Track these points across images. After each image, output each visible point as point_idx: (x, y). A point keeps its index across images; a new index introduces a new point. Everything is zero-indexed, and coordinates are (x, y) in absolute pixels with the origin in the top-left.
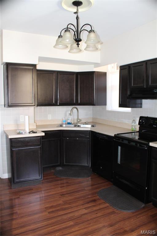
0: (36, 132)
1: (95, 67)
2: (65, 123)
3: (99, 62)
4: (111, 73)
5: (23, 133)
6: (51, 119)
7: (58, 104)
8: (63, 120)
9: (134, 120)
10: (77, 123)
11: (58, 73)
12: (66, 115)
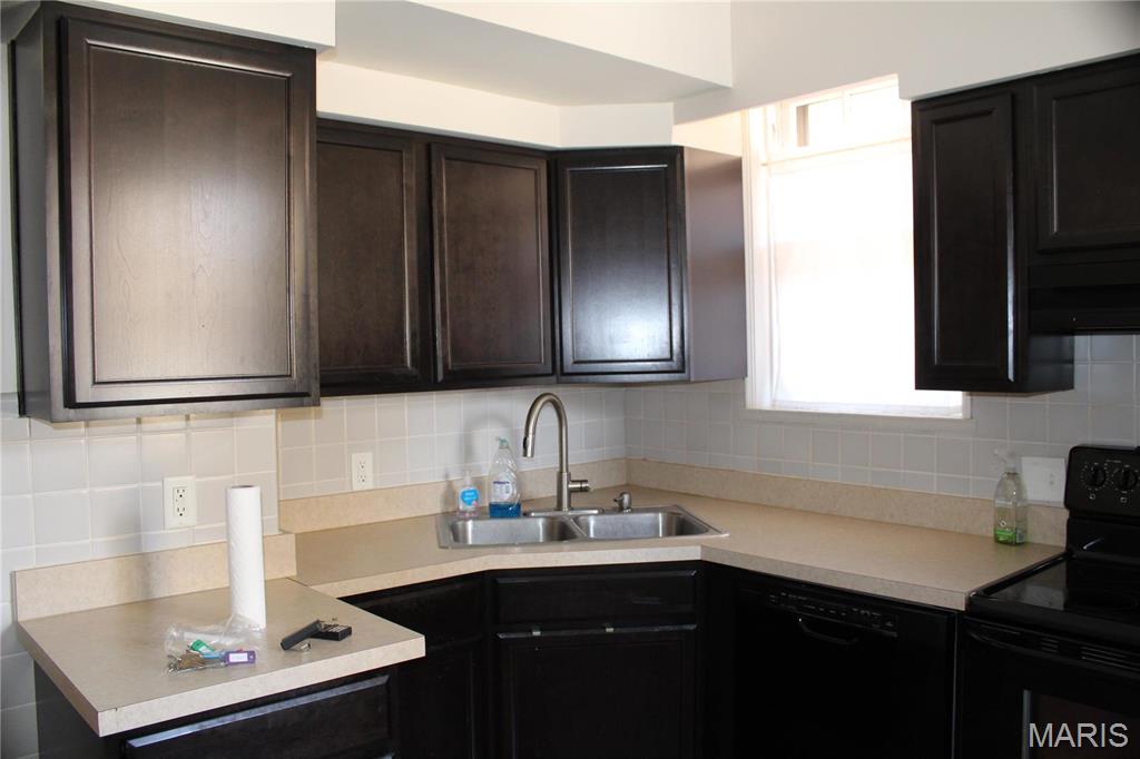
0: (348, 632)
1: (681, 118)
2: (470, 508)
3: (726, 80)
4: (764, 165)
5: (234, 658)
6: (369, 485)
7: (440, 377)
8: (450, 484)
9: (1015, 474)
10: (559, 507)
11: (434, 148)
12: (467, 451)
